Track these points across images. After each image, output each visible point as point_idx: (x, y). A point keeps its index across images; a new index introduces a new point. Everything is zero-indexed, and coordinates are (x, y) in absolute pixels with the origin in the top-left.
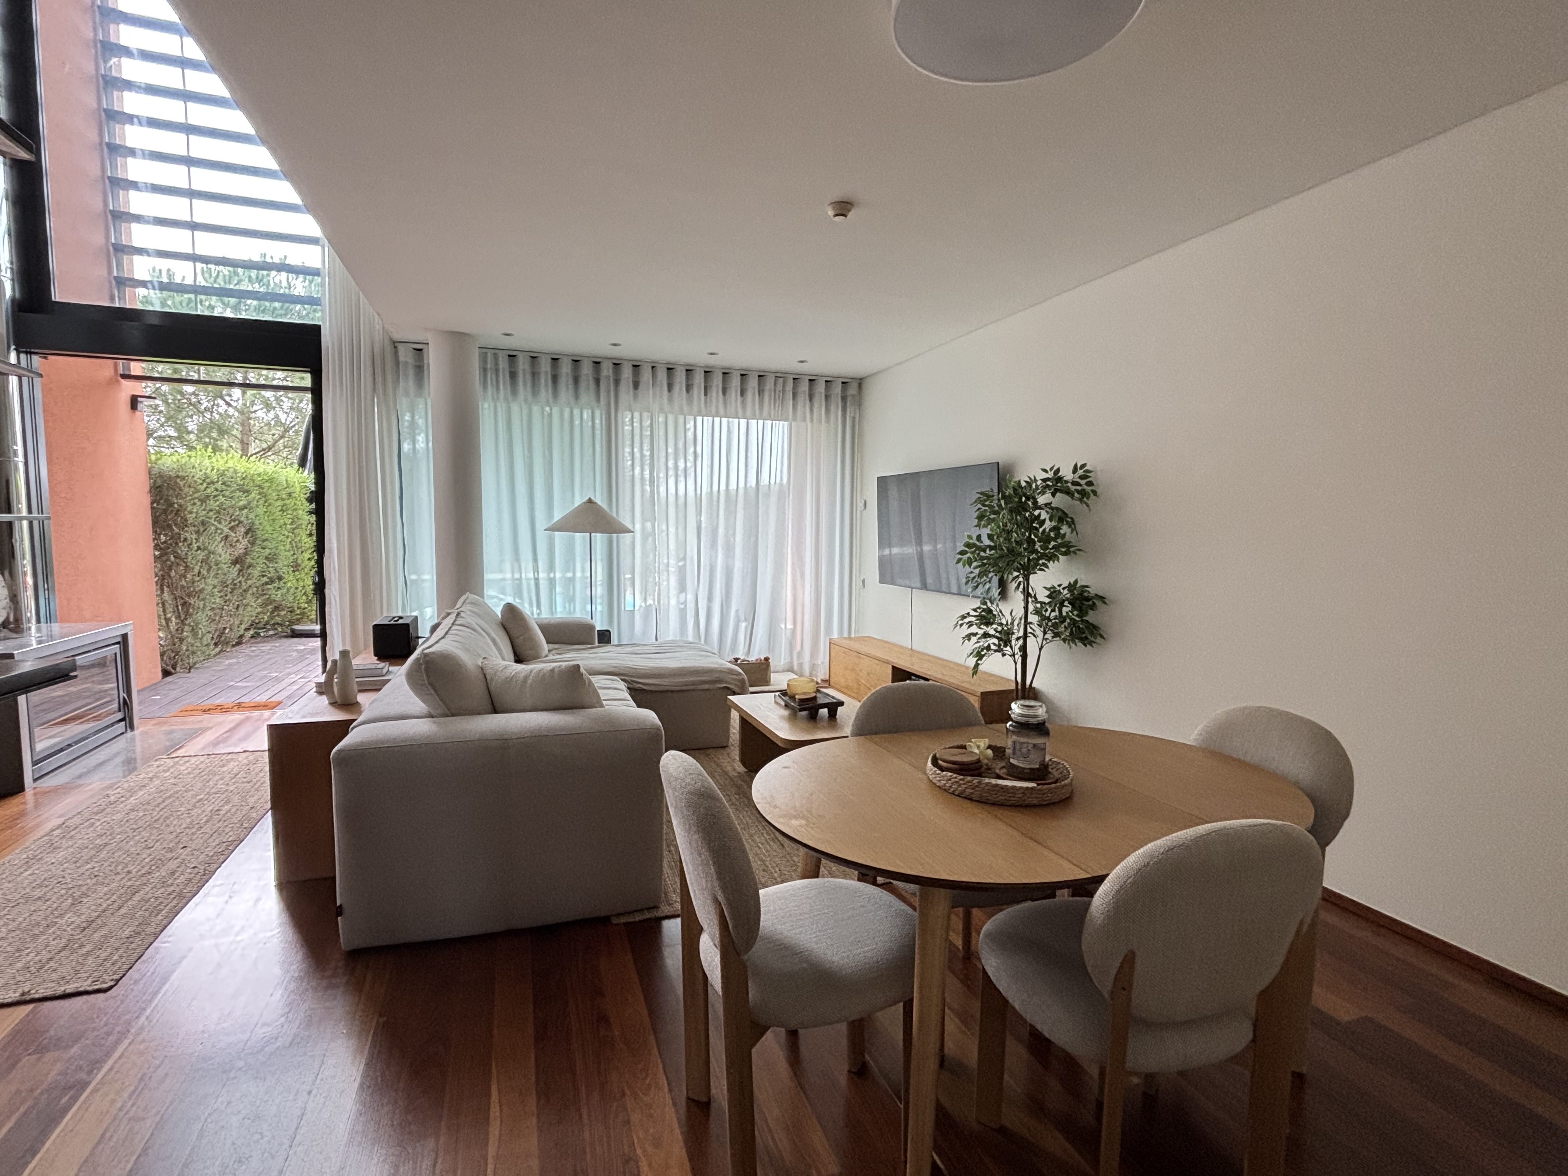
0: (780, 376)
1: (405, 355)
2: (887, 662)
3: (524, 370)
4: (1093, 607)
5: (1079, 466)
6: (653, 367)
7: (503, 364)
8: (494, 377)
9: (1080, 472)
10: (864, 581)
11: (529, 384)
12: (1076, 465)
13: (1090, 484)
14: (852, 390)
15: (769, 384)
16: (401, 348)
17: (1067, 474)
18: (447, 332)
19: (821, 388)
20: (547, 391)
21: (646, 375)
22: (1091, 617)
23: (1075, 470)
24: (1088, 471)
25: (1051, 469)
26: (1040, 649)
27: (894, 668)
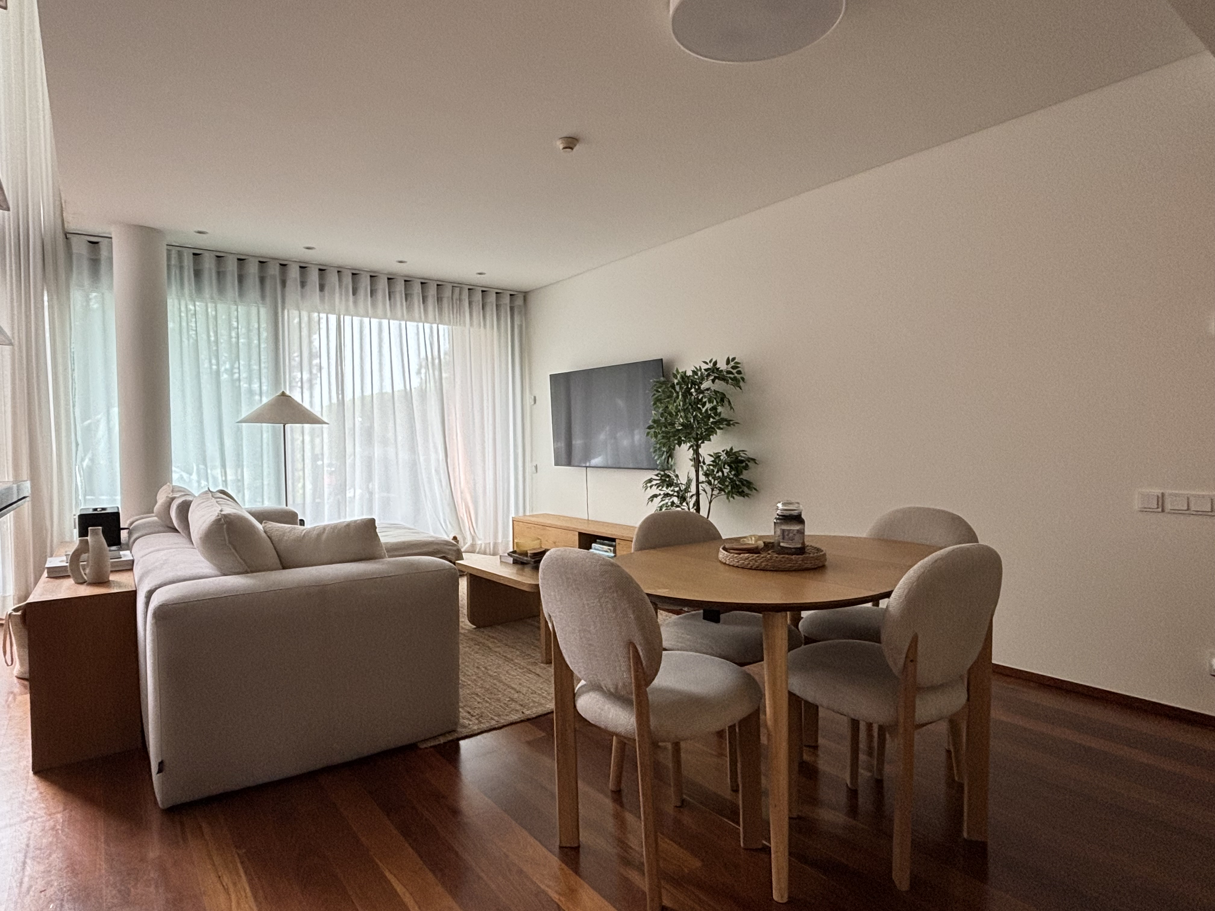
0: (457, 286)
1: (80, 247)
2: (573, 530)
3: (210, 269)
4: (746, 468)
5: (730, 359)
6: (338, 272)
7: (188, 261)
8: (178, 272)
9: (732, 364)
10: (536, 467)
11: (214, 281)
12: (728, 359)
13: (739, 372)
14: (519, 302)
15: (447, 293)
16: (74, 239)
17: (722, 366)
18: (135, 226)
19: (492, 298)
20: (234, 290)
21: (333, 278)
22: (745, 475)
23: (728, 362)
24: (737, 363)
25: (710, 361)
26: (710, 503)
27: (580, 534)
